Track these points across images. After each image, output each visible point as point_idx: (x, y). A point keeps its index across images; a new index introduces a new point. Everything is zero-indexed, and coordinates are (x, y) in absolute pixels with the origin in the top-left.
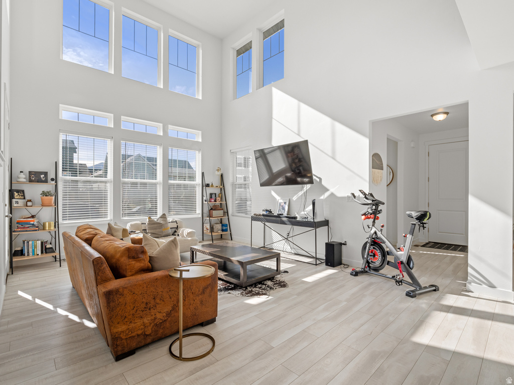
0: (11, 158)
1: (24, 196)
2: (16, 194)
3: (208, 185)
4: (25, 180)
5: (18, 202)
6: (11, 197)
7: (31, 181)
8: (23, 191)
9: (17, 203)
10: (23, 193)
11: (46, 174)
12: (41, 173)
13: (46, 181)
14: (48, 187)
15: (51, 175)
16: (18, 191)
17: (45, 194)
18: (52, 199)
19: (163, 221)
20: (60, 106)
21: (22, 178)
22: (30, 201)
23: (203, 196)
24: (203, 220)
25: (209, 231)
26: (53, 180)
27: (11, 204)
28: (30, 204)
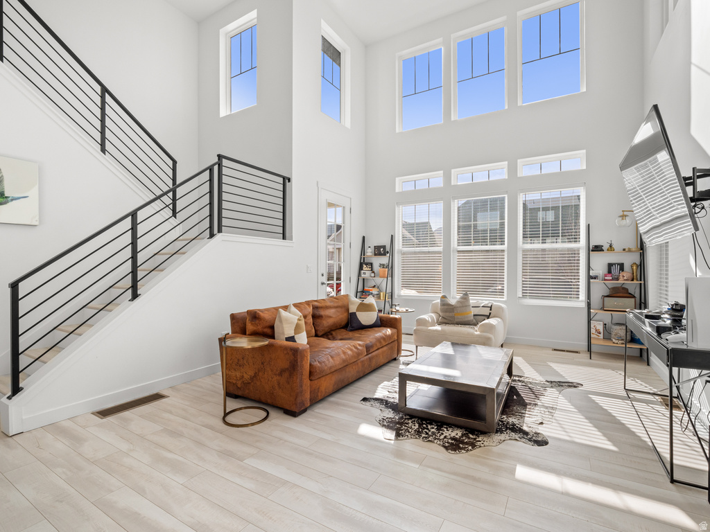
0: (364, 237)
1: (372, 268)
2: (365, 266)
3: (598, 248)
4: (371, 254)
5: (367, 273)
6: (361, 268)
7: (375, 255)
8: (371, 264)
9: (365, 273)
10: (372, 265)
11: (384, 247)
12: (381, 247)
13: (384, 255)
14: (384, 260)
15: (388, 249)
16: (366, 264)
17: (382, 266)
18: (385, 271)
19: (458, 302)
20: (397, 179)
21: (369, 252)
22: (374, 272)
23: (589, 268)
24: (589, 313)
25: (601, 336)
26: (388, 253)
27: (359, 275)
28: (373, 275)
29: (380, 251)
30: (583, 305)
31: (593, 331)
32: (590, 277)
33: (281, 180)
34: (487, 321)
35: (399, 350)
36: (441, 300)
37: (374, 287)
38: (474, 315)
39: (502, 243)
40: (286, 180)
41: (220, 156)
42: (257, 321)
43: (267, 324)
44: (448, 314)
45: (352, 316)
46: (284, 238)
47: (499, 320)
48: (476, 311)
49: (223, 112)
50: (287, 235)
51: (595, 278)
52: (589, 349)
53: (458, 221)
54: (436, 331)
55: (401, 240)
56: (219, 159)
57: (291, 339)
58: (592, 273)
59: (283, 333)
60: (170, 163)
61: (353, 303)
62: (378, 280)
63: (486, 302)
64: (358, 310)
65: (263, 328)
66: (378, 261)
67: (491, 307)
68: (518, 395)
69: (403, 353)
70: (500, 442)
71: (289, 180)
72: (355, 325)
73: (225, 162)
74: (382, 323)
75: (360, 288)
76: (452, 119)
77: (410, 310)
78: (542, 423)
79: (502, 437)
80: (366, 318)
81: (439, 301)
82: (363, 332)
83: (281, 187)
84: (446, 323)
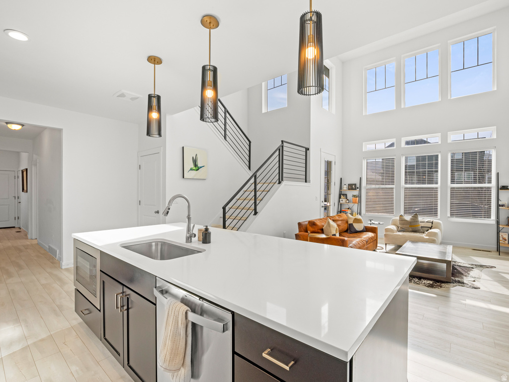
0: (341, 178)
1: (346, 197)
2: (342, 196)
3: (504, 188)
4: (346, 189)
5: (343, 200)
6: (340, 198)
7: (349, 189)
8: (346, 195)
9: (342, 200)
11: (355, 185)
12: (353, 184)
13: (355, 189)
14: (356, 192)
15: (358, 186)
16: (343, 195)
17: (354, 196)
18: (356, 199)
19: (411, 219)
20: (364, 143)
21: (345, 188)
22: (348, 200)
23: (498, 199)
24: (498, 228)
25: (507, 242)
26: (358, 188)
27: (339, 201)
28: (347, 201)
29: (352, 187)
30: (494, 222)
31: (501, 239)
32: (498, 206)
33: (304, 150)
34: (430, 231)
35: (376, 246)
36: (400, 218)
37: (348, 209)
38: (422, 227)
39: (437, 183)
40: (307, 149)
41: (282, 141)
42: (315, 226)
43: (320, 228)
44: (405, 226)
45: (351, 225)
46: (306, 182)
47: (438, 230)
48: (423, 225)
49: (264, 111)
50: (308, 180)
51: (503, 206)
52: (498, 250)
53: (405, 169)
54: (399, 235)
55: (365, 180)
56: (282, 143)
57: (335, 235)
58: (500, 203)
59: (331, 232)
60: (248, 142)
61: (351, 218)
62: (351, 205)
63: (429, 219)
64: (354, 222)
65: (318, 230)
66: (350, 194)
67: (432, 223)
68: (456, 269)
69: (378, 248)
70: (454, 286)
71: (308, 149)
72: (353, 230)
73: (285, 144)
74: (367, 230)
75: (339, 210)
76: (402, 107)
77: (381, 223)
78: (474, 281)
79: (455, 284)
80: (358, 227)
81: (398, 218)
82: (357, 234)
83: (304, 154)
84: (404, 231)
